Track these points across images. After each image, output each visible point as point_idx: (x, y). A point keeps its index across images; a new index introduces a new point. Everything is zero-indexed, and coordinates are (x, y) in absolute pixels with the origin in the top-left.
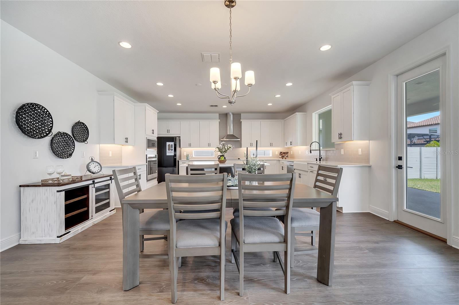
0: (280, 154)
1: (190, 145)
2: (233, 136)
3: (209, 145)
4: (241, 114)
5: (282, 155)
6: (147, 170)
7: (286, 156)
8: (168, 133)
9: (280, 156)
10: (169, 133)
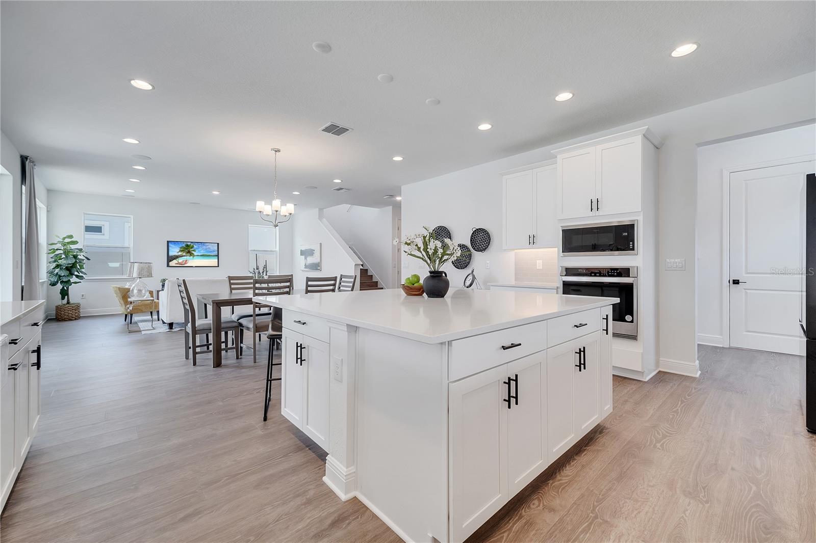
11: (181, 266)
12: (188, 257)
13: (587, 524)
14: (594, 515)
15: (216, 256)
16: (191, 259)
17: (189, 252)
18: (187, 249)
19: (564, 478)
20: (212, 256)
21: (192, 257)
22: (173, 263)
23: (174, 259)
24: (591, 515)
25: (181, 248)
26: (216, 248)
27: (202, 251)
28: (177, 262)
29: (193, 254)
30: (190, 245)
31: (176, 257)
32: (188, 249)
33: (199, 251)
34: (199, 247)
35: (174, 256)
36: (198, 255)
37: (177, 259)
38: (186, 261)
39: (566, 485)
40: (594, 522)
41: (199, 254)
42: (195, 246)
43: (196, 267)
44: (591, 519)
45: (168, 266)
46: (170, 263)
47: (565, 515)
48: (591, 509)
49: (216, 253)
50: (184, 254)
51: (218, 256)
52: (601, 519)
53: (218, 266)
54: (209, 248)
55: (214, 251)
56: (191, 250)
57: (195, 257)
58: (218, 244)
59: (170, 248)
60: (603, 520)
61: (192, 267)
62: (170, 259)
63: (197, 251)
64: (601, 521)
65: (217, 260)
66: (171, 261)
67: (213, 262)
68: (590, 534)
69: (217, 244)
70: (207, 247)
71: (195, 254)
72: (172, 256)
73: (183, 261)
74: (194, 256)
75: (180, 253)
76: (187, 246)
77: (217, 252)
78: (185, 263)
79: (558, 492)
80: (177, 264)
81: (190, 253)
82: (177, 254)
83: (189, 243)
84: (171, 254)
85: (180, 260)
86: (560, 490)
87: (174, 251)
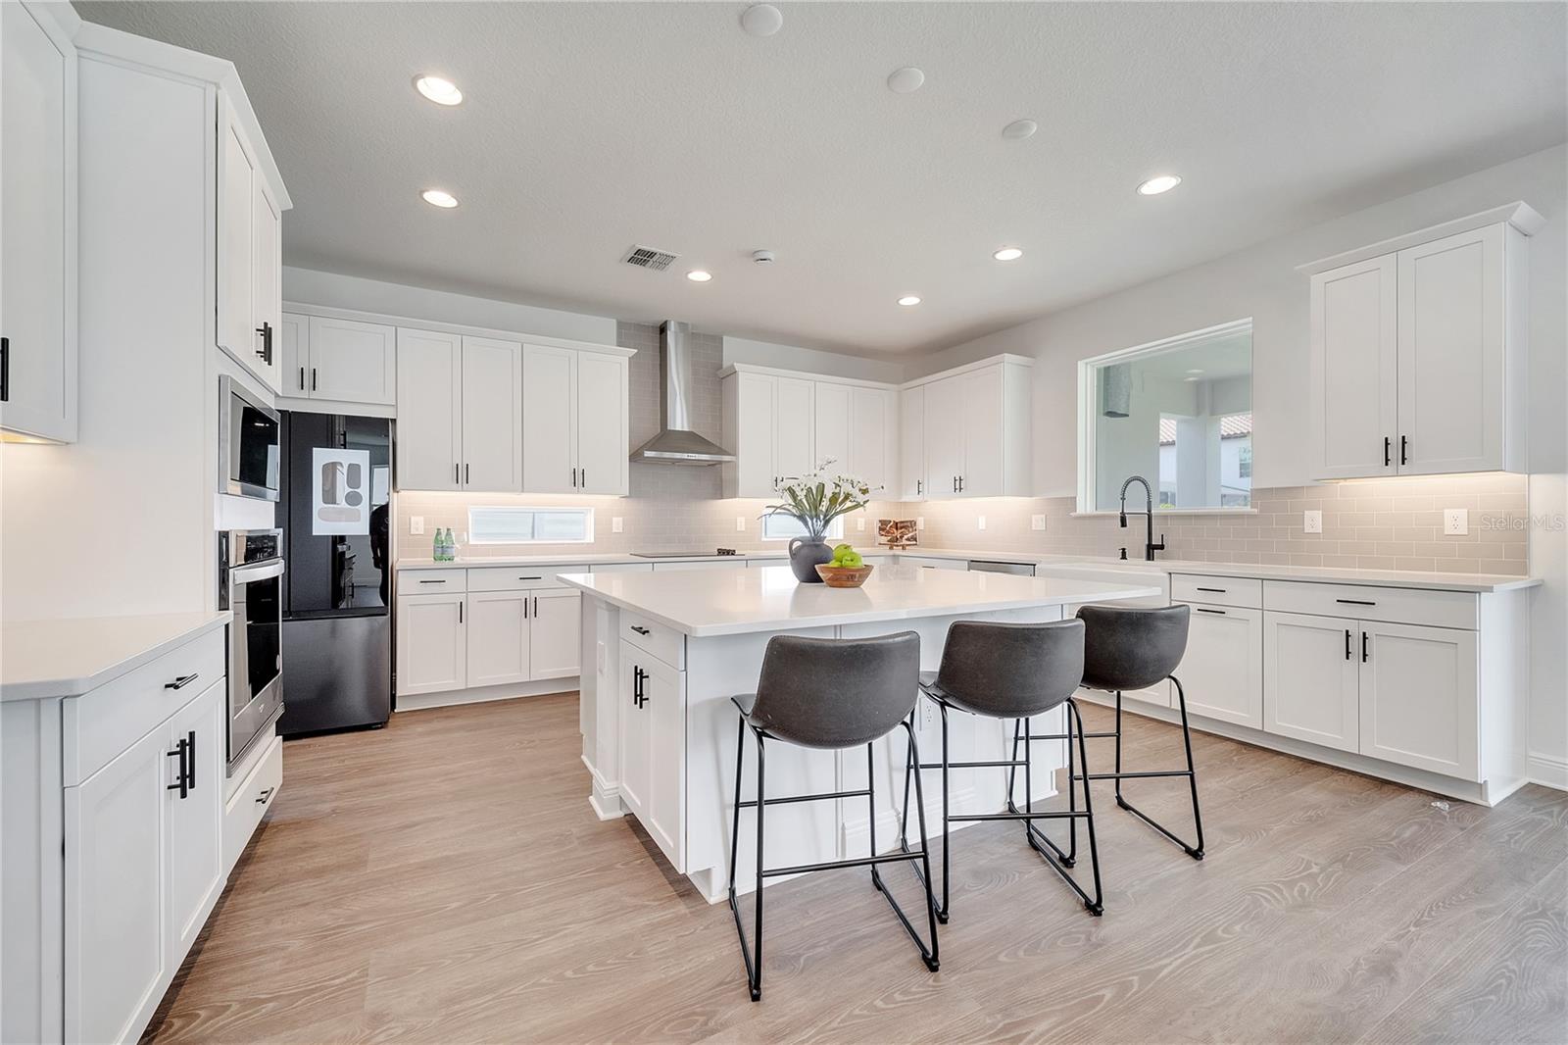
0: (881, 529)
1: (461, 476)
2: (691, 440)
3: (578, 480)
4: (725, 338)
5: (888, 532)
6: (227, 675)
7: (908, 539)
8: (304, 394)
9: (884, 540)
10: (314, 395)
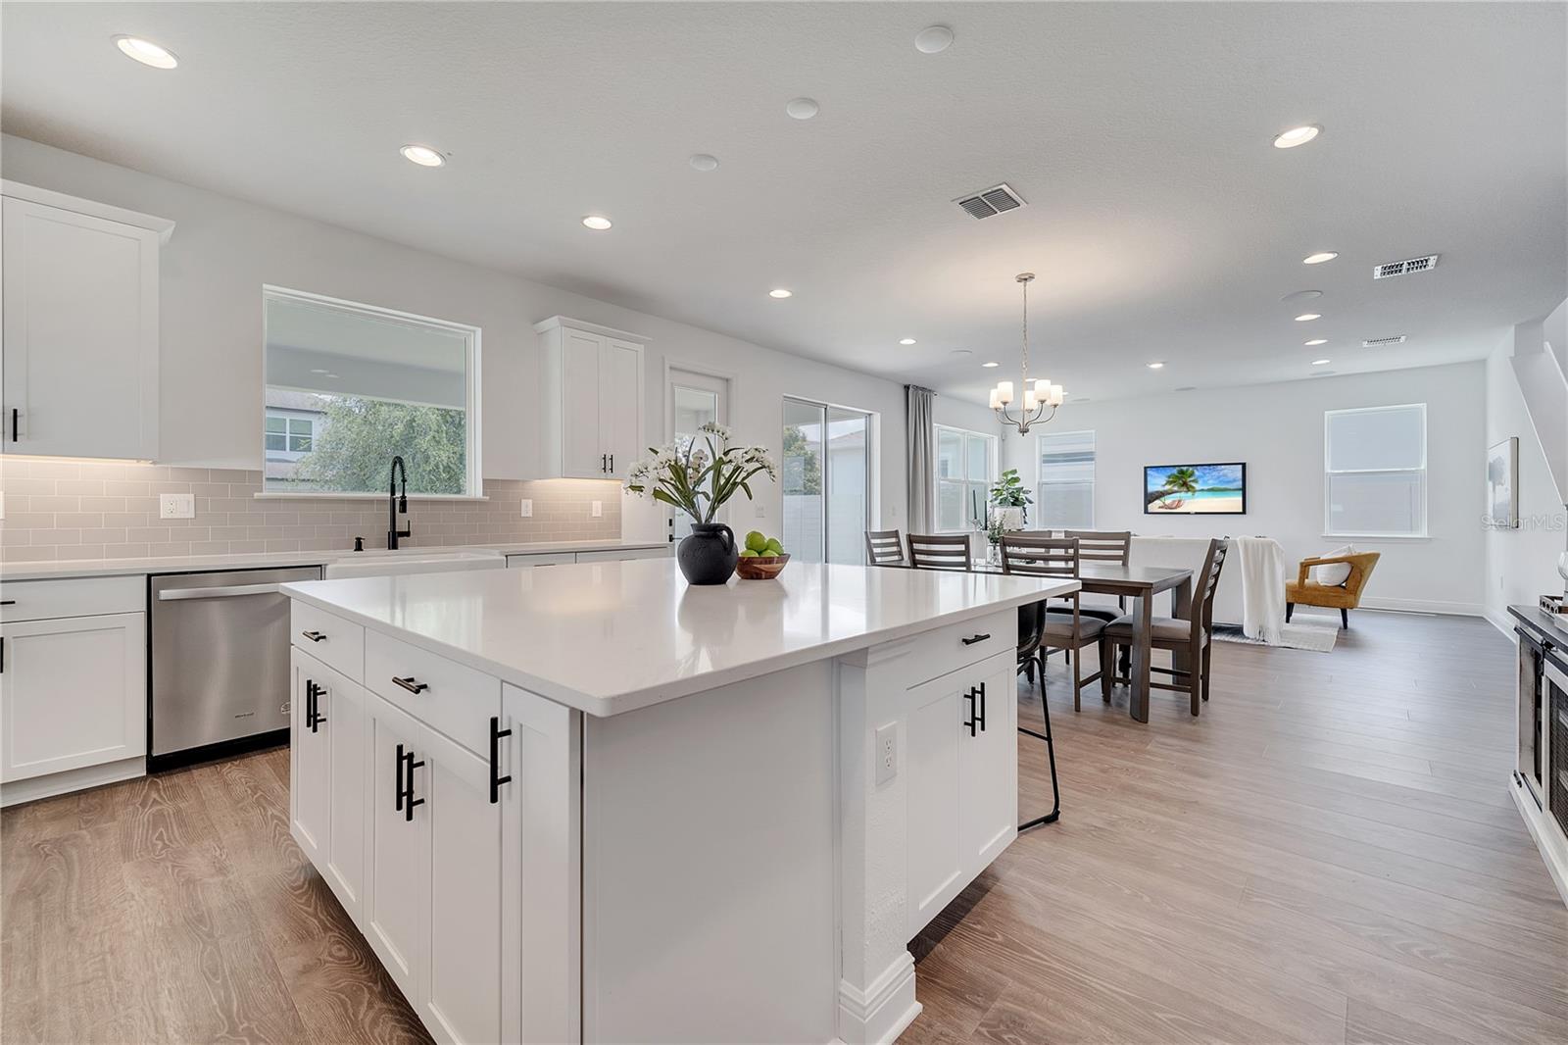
11: (1170, 512)
12: (1183, 494)
13: (235, 1009)
14: (240, 1030)
15: (1239, 490)
16: (1189, 498)
17: (1185, 484)
18: (1180, 478)
19: (371, 1014)
20: (1230, 490)
21: (1190, 494)
22: (1154, 506)
23: (1157, 498)
24: (246, 1025)
25: (1169, 477)
26: (1240, 475)
27: (1211, 482)
28: (1162, 504)
29: (1193, 487)
30: (1187, 470)
31: (1160, 495)
32: (1182, 478)
33: (1205, 482)
34: (1204, 474)
35: (1157, 492)
36: (1202, 490)
37: (1163, 499)
38: (1179, 501)
39: (351, 1011)
40: (226, 1023)
41: (1206, 488)
42: (1196, 473)
43: (1196, 513)
44: (237, 1020)
45: (1146, 512)
46: (1150, 506)
47: (279, 984)
48: (256, 1030)
49: (1239, 484)
50: (1176, 488)
51: (1244, 490)
52: (222, 1037)
53: (1244, 512)
54: (1225, 475)
55: (1235, 481)
56: (1189, 479)
57: (1196, 494)
58: (1244, 465)
59: (1149, 478)
60: (217, 1040)
61: (1189, 513)
62: (1150, 498)
63: (1200, 482)
64: (218, 1035)
65: (1241, 499)
66: (1150, 502)
67: (1234, 502)
68: (214, 1007)
69: (1241, 466)
70: (1221, 473)
71: (1197, 486)
72: (1152, 494)
73: (1174, 501)
74: (1195, 491)
75: (1168, 487)
76: (1182, 472)
77: (1241, 483)
78: (1177, 506)
79: (341, 991)
80: (1162, 507)
81: (1186, 486)
82: (1161, 489)
83: (1185, 468)
84: (1151, 489)
85: (1168, 500)
86: (343, 996)
87: (1158, 483)
